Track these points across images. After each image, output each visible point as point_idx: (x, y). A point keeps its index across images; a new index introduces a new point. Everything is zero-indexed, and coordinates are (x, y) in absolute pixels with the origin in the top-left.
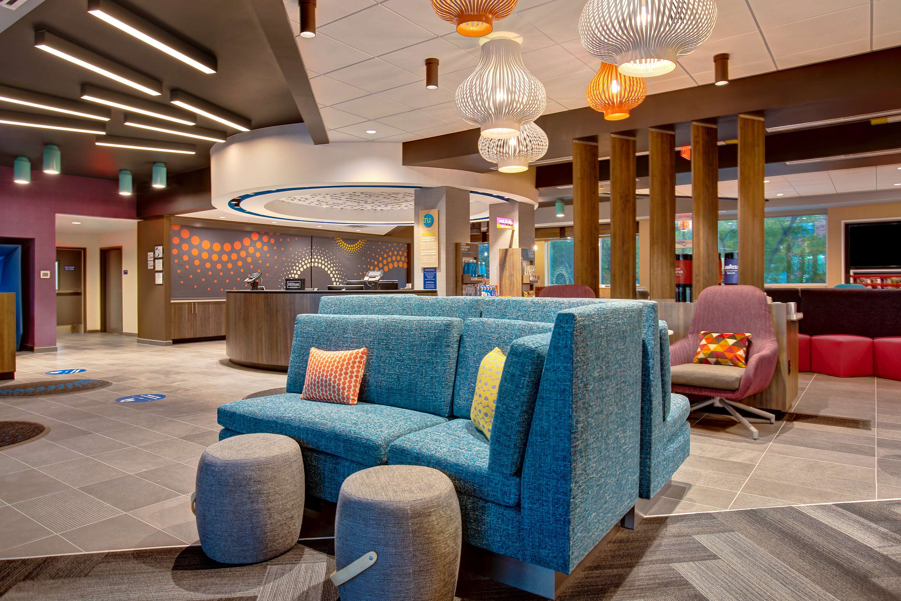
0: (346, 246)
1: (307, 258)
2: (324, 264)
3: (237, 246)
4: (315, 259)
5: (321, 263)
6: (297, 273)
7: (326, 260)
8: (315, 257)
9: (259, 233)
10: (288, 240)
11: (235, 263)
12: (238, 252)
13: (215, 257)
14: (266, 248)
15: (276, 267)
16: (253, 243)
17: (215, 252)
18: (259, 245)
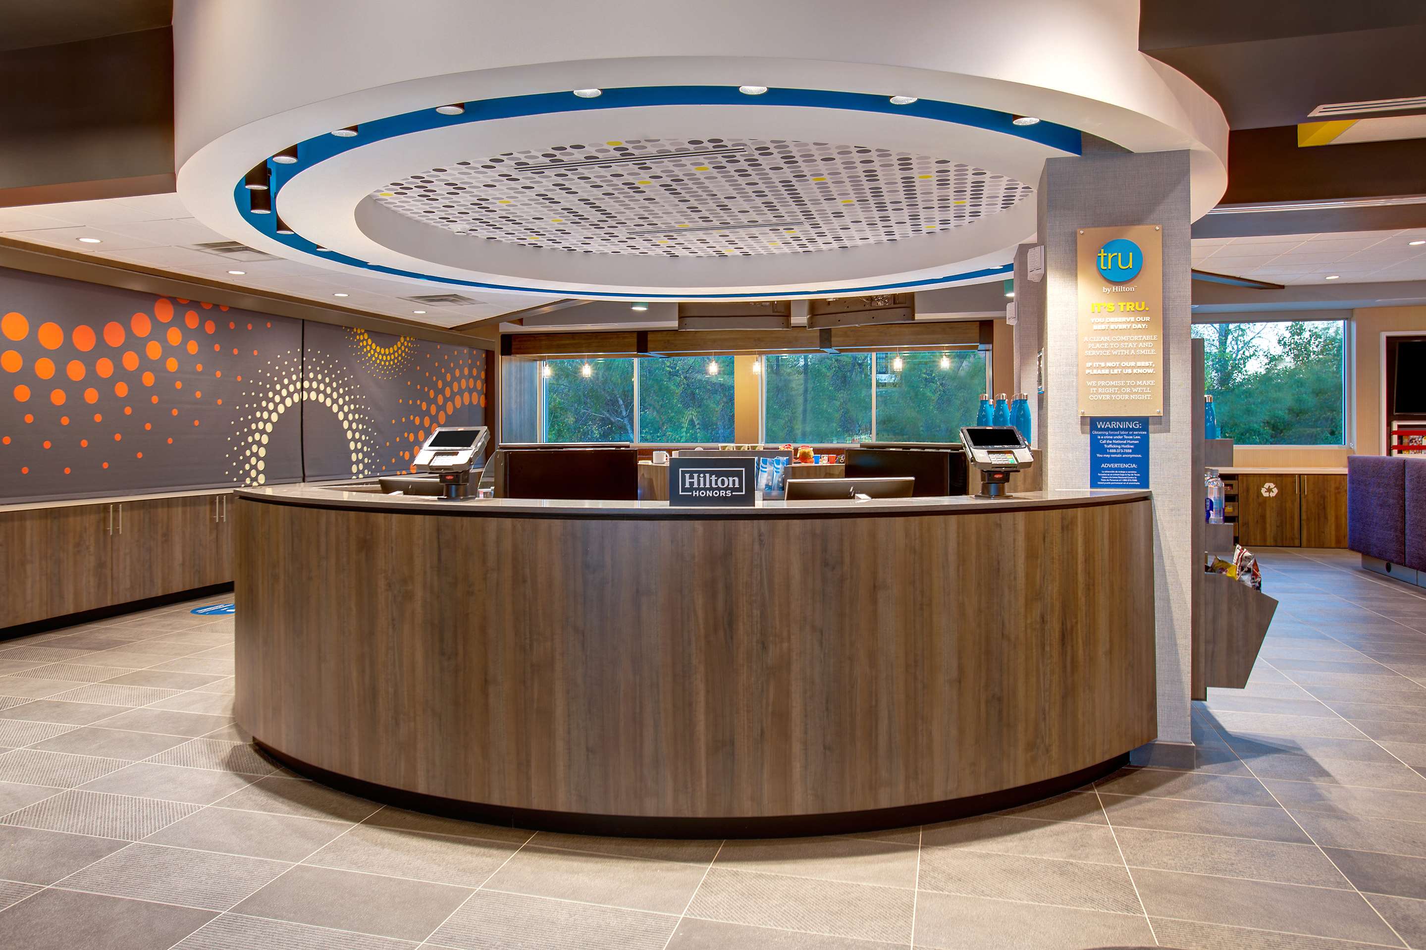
0: (375, 351)
1: (294, 377)
2: (330, 396)
3: (115, 335)
4: (311, 381)
5: (324, 392)
6: (269, 420)
7: (335, 385)
8: (311, 375)
9: (173, 300)
10: (250, 327)
11: (106, 386)
12: (116, 355)
13: (45, 369)
14: (193, 347)
15: (220, 402)
16: (159, 332)
17: (46, 353)
18: (174, 336)
